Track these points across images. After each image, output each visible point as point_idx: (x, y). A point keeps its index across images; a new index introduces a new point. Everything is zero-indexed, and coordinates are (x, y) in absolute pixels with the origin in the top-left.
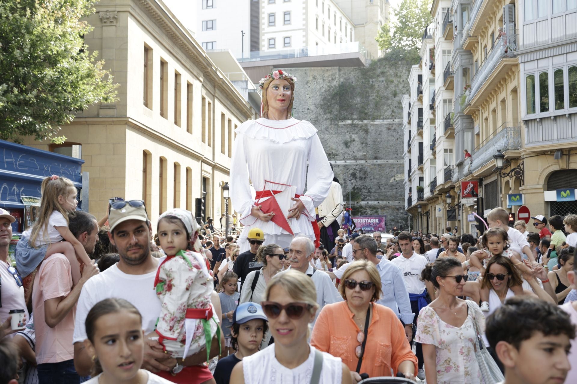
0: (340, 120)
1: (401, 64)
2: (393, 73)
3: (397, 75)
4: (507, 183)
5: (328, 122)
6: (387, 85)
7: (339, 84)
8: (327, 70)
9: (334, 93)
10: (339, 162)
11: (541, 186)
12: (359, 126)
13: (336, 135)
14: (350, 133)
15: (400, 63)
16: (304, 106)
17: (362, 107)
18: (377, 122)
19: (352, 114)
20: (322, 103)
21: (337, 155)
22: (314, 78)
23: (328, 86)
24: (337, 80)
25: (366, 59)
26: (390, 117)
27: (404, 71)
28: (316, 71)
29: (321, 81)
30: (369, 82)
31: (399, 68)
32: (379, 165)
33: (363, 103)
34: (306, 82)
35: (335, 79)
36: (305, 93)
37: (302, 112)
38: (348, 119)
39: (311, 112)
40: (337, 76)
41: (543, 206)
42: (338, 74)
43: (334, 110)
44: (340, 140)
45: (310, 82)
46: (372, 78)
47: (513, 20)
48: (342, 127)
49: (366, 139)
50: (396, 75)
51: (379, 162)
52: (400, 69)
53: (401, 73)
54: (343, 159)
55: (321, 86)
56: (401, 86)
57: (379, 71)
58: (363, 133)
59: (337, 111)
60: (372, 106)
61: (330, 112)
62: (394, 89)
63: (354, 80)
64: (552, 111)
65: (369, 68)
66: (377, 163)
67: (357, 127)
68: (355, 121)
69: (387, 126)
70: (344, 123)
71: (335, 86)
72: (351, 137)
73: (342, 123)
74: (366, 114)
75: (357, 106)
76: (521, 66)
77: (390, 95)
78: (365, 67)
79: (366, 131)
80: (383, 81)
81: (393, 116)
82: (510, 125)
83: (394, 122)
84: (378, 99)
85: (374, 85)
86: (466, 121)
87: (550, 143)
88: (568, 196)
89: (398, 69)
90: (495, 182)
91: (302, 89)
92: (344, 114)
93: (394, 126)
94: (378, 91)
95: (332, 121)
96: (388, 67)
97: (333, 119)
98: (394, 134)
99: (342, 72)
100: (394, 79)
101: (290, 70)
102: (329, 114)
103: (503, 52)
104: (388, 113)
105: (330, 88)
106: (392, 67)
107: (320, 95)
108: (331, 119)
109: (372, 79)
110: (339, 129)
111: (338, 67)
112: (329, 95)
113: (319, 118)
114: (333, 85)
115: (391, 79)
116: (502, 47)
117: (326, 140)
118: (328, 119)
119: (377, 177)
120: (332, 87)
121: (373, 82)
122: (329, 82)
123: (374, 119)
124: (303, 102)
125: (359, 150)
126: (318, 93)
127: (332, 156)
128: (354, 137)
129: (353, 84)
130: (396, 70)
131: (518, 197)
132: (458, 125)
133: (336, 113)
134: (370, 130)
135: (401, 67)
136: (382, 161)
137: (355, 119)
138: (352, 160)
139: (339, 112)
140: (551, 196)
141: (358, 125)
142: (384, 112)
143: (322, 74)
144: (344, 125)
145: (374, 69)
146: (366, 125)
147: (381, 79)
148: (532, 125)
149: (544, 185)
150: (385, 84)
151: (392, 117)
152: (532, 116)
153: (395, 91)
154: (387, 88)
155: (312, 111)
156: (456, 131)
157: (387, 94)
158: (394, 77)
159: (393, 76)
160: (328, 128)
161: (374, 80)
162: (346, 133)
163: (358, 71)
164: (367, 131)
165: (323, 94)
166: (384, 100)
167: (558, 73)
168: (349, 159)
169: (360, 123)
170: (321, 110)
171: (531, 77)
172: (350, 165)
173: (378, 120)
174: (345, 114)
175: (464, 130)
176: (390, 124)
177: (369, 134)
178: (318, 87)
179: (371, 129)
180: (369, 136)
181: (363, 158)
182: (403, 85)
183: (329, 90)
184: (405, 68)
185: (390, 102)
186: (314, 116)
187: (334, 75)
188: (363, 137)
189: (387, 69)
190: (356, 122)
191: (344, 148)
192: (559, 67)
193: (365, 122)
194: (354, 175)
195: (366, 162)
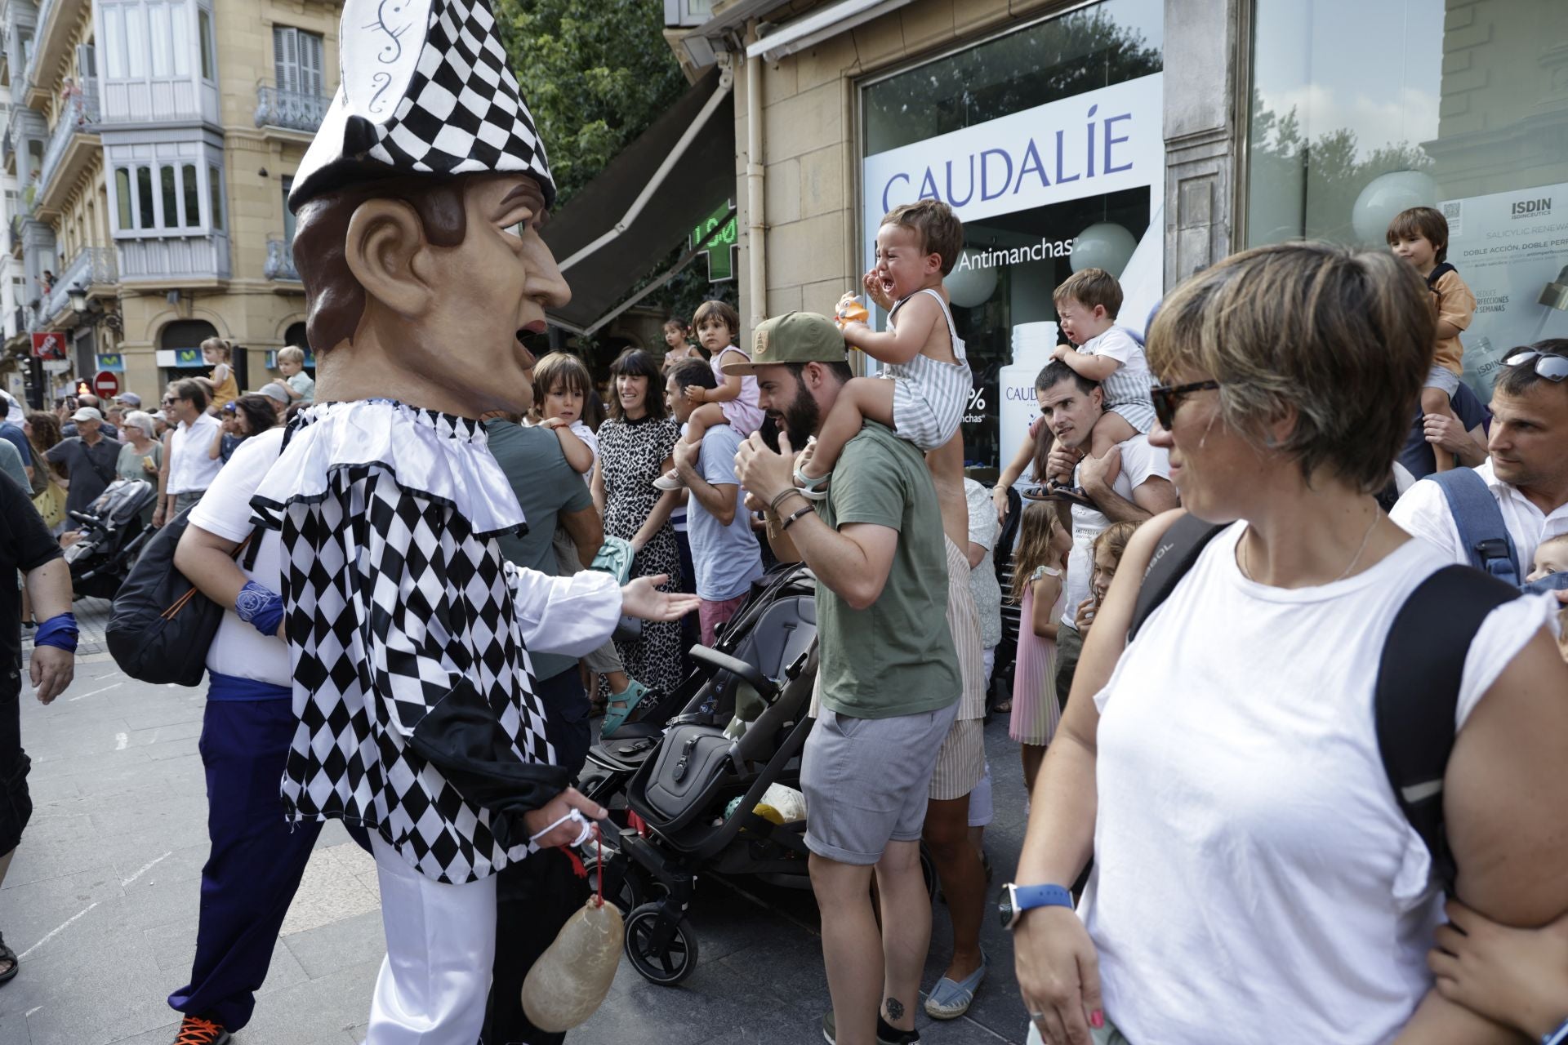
4: (104, 337)
11: (150, 343)
41: (155, 374)
47: (93, 72)
64: (159, 229)
76: (106, 150)
82: (102, 244)
86: (39, 231)
87: (159, 278)
88: (192, 359)
90: (88, 336)
103: (76, 122)
116: (72, 114)
131: (114, 359)
132: (28, 238)
140: (168, 358)
148: (129, 248)
149: (155, 342)
152: (127, 234)
156: (25, 246)
167: (167, 172)
171: (125, 171)
175: (37, 247)
192: (166, 163)
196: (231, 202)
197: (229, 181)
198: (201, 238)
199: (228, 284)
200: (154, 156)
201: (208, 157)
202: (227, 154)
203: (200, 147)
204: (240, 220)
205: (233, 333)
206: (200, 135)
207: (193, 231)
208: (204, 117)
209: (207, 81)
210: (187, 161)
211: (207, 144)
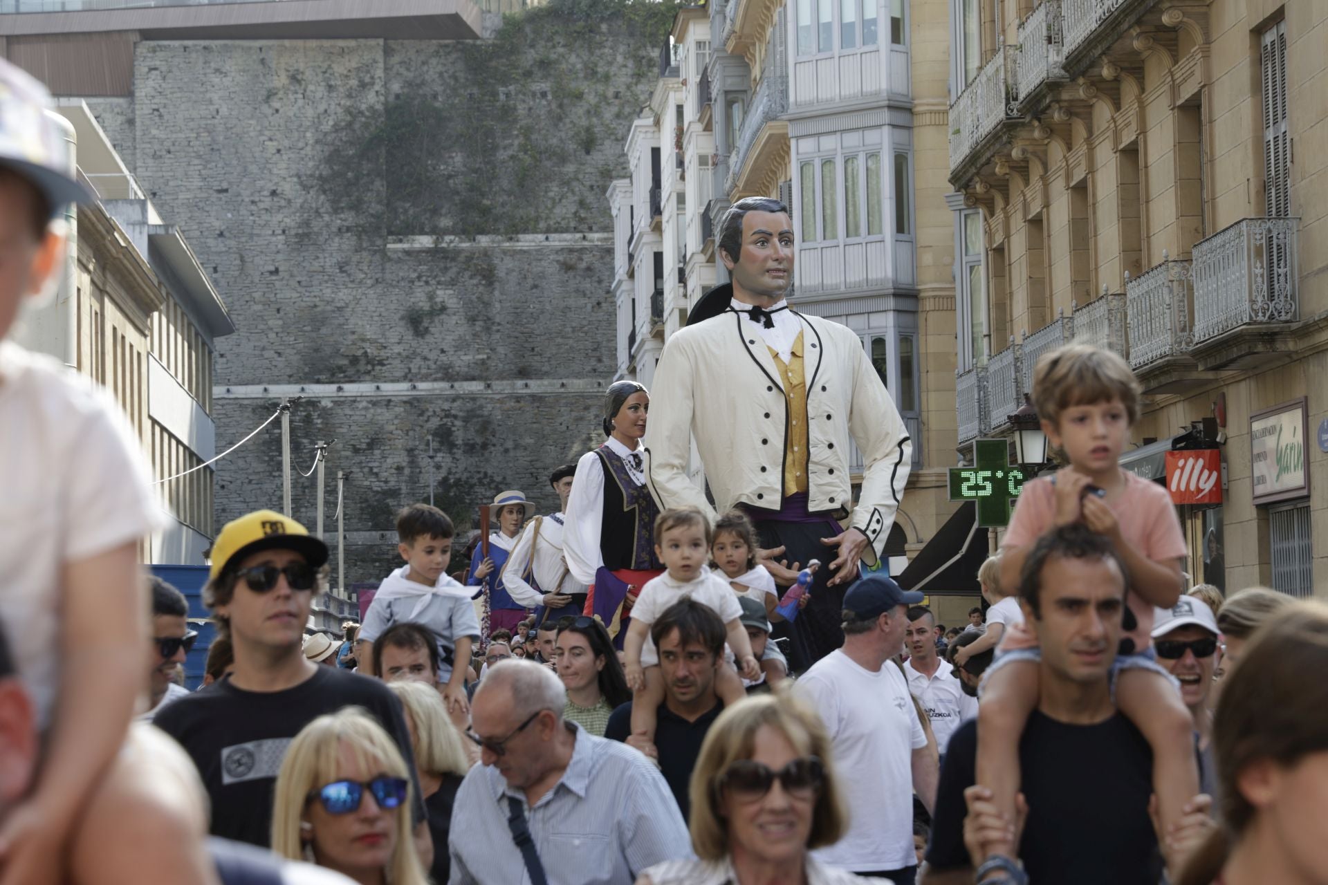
0: (390, 233)
1: (610, 32)
2: (579, 66)
3: (594, 73)
5: (349, 241)
6: (561, 106)
7: (386, 104)
8: (342, 52)
9: (367, 135)
10: (388, 388)
12: (462, 258)
13: (379, 289)
14: (427, 283)
15: (604, 27)
16: (260, 183)
17: (472, 188)
18: (527, 241)
19: (435, 212)
20: (326, 172)
21: (381, 363)
22: (295, 78)
23: (348, 111)
24: (377, 88)
25: (483, 12)
26: (572, 224)
27: (620, 59)
28: (303, 55)
29: (321, 91)
30: (495, 94)
31: (601, 45)
32: (535, 398)
33: (476, 171)
34: (264, 92)
35: (373, 84)
36: (261, 133)
37: (253, 202)
38: (422, 233)
39: (283, 203)
40: (379, 73)
42: (381, 65)
43: (369, 196)
44: (393, 307)
45: (281, 94)
46: (505, 80)
48: (399, 260)
49: (487, 305)
50: (591, 73)
51: (536, 386)
52: (606, 50)
53: (610, 64)
54: (405, 378)
55: (322, 108)
56: (608, 113)
57: (529, 57)
58: (475, 281)
59: (379, 202)
60: (505, 184)
61: (356, 207)
62: (584, 122)
63: (439, 89)
65: (494, 45)
66: (528, 391)
67: (453, 259)
68: (447, 238)
69: (561, 258)
70: (406, 246)
71: (371, 108)
72: (431, 297)
73: (399, 246)
74: (485, 211)
75: (451, 181)
77: (572, 146)
78: (479, 42)
79: (484, 277)
80: (544, 95)
81: (582, 220)
83: (586, 243)
84: (528, 160)
85: (515, 109)
89: (598, 52)
91: (252, 117)
92: (406, 211)
93: (587, 258)
94: (527, 132)
95: (364, 237)
96: (562, 42)
97: (365, 231)
98: (587, 285)
99: (395, 59)
100: (584, 86)
101: (205, 48)
102: (353, 213)
104: (566, 209)
105: (354, 117)
106: (577, 44)
107: (317, 142)
108: (360, 232)
109: (505, 84)
110: (388, 265)
111: (381, 41)
112: (351, 143)
113: (316, 225)
114: (363, 107)
115: (573, 85)
117: (340, 309)
118: (348, 229)
119: (529, 441)
120: (361, 113)
121: (508, 95)
122: (349, 96)
123: (518, 233)
124: (253, 168)
125: (461, 345)
126: (308, 135)
127: (362, 367)
128: (442, 295)
129: (437, 105)
130: (592, 54)
133: (376, 208)
134: (501, 273)
135: (609, 44)
136: (546, 382)
137: (447, 231)
138: (435, 380)
139: (388, 205)
141: (458, 252)
142: (549, 204)
143: (325, 65)
144: (407, 253)
145: (514, 50)
146: (486, 254)
147: (538, 86)
150: (554, 106)
151: (581, 224)
153: (588, 130)
154: (560, 119)
155: (289, 201)
157: (561, 140)
158: (586, 78)
159: (581, 75)
160: (347, 263)
161: (511, 88)
163: (454, 56)
164: (489, 277)
165: (329, 138)
166: (548, 164)
168: (425, 378)
169: (465, 245)
170: (322, 197)
172: (430, 399)
173: (529, 237)
174: (411, 212)
176: (571, 251)
177: (497, 285)
178: (310, 112)
179: (503, 267)
180: (497, 293)
181: (477, 373)
182: (615, 109)
183: (350, 125)
184: (622, 48)
185: (570, 168)
186: (297, 218)
187: (367, 68)
188: (474, 298)
189: (561, 50)
190: (449, 241)
191: (409, 336)
193: (484, 241)
194: (444, 436)
195: (489, 386)
196: (923, 375)
197: (922, 350)
199: (918, 476)
201: (897, 326)
202: (922, 317)
203: (891, 315)
204: (932, 396)
205: (921, 536)
206: (891, 303)
208: (895, 282)
209: (901, 237)
210: (877, 333)
211: (897, 311)
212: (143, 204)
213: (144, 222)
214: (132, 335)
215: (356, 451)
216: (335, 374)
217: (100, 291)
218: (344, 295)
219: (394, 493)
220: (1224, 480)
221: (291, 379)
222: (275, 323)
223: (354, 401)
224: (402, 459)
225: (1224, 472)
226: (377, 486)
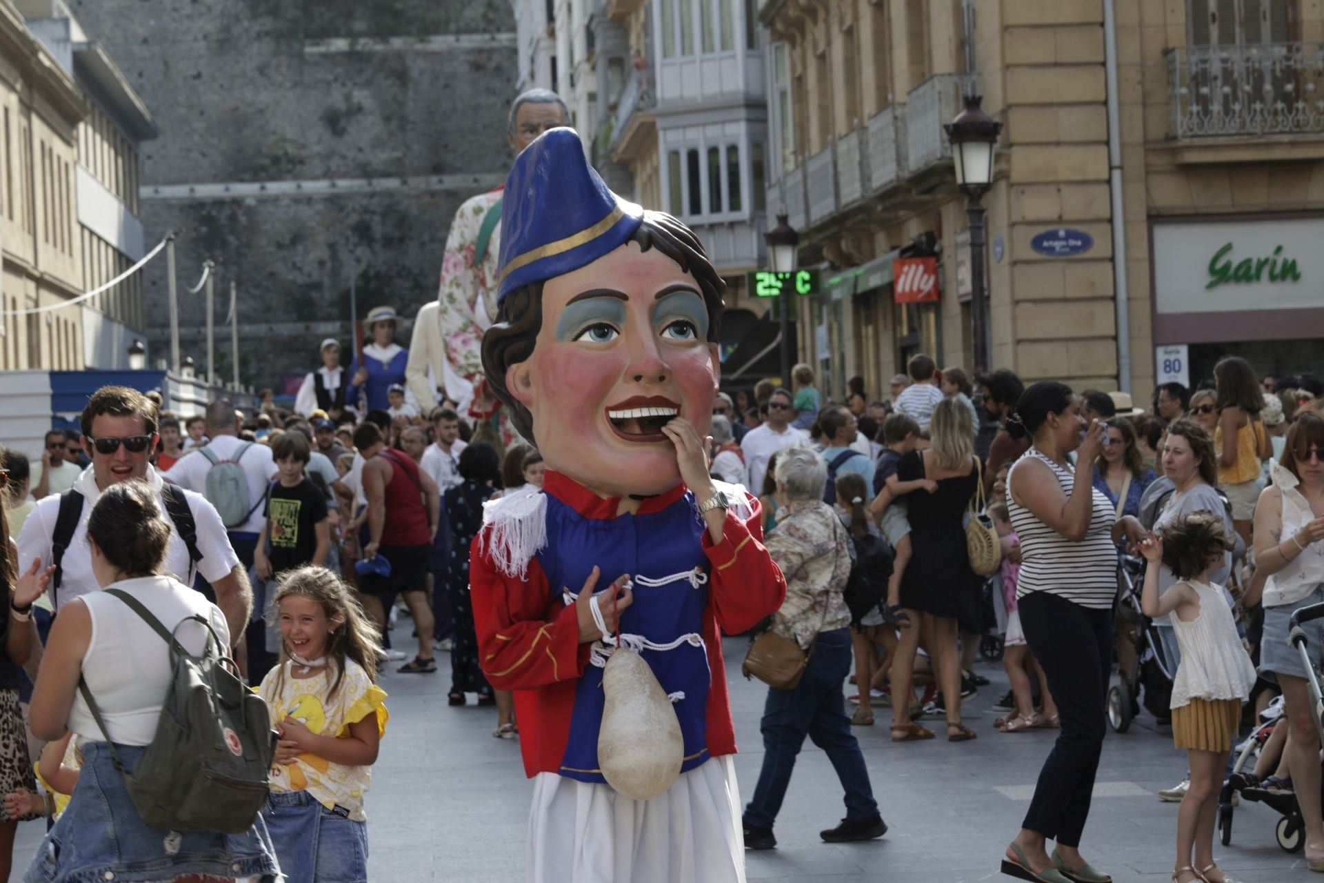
0: (307, 36)
5: (267, 46)
10: (310, 186)
12: (376, 60)
13: (298, 91)
14: (343, 84)
18: (439, 43)
19: (350, 16)
21: (302, 162)
26: (482, 25)
32: (449, 193)
37: (175, 10)
38: (337, 35)
39: (204, 10)
44: (311, 108)
48: (316, 64)
49: (401, 104)
51: (450, 182)
54: (328, 175)
58: (389, 82)
59: (296, 7)
61: (274, 12)
66: (442, 187)
67: (368, 61)
68: (362, 41)
69: (471, 59)
70: (322, 49)
72: (347, 98)
73: (315, 49)
74: (398, 14)
76: (660, 135)
79: (398, 77)
81: (490, 22)
83: (495, 44)
92: (321, 16)
95: (282, 41)
97: (282, 35)
98: (497, 84)
102: (271, 18)
103: (637, 100)
104: (474, 12)
108: (278, 36)
110: (305, 68)
113: (236, 30)
117: (261, 111)
118: (267, 34)
123: (428, 34)
125: (378, 144)
127: (284, 165)
128: (360, 96)
133: (292, 13)
134: (414, 73)
136: (459, 178)
137: (360, 34)
138: (354, 177)
139: (304, 10)
141: (372, 54)
142: (458, 7)
144: (325, 56)
146: (400, 55)
151: (490, 25)
155: (209, 8)
160: (267, 67)
162: (329, 84)
164: (402, 77)
168: (344, 176)
169: (379, 47)
171: (676, 154)
172: (348, 196)
173: (441, 38)
174: (326, 16)
176: (480, 51)
177: (410, 85)
179: (416, 67)
180: (411, 94)
181: (393, 170)
186: (218, 24)
188: (389, 97)
190: (364, 44)
191: (327, 135)
192: (713, 144)
193: (397, 43)
194: (363, 231)
195: (404, 183)
198: (742, 223)
200: (700, 137)
201: (749, 133)
203: (743, 124)
206: (742, 113)
207: (735, 216)
208: (747, 94)
209: (751, 52)
210: (731, 141)
211: (749, 121)
212: (66, 22)
213: (67, 39)
214: (59, 147)
215: (280, 246)
216: (257, 174)
217: (27, 108)
218: (264, 97)
219: (317, 286)
220: (941, 281)
221: (216, 179)
222: (200, 125)
223: (275, 199)
224: (323, 253)
225: (941, 277)
226: (300, 279)
